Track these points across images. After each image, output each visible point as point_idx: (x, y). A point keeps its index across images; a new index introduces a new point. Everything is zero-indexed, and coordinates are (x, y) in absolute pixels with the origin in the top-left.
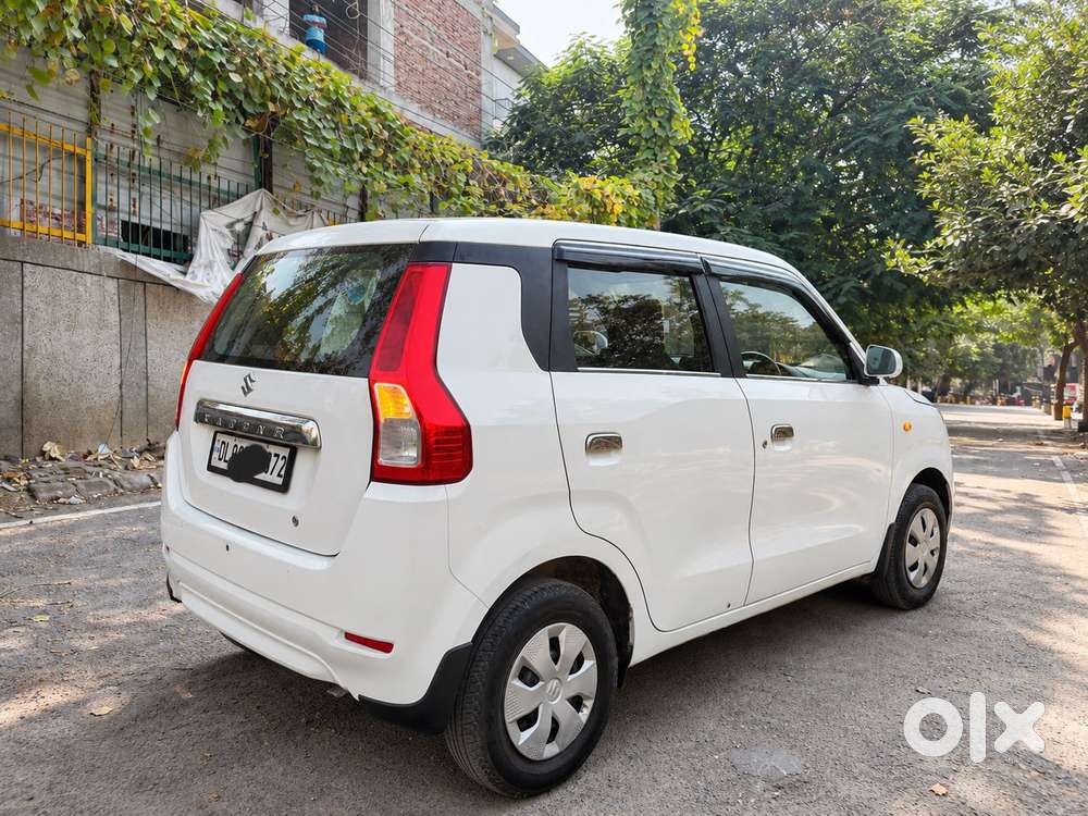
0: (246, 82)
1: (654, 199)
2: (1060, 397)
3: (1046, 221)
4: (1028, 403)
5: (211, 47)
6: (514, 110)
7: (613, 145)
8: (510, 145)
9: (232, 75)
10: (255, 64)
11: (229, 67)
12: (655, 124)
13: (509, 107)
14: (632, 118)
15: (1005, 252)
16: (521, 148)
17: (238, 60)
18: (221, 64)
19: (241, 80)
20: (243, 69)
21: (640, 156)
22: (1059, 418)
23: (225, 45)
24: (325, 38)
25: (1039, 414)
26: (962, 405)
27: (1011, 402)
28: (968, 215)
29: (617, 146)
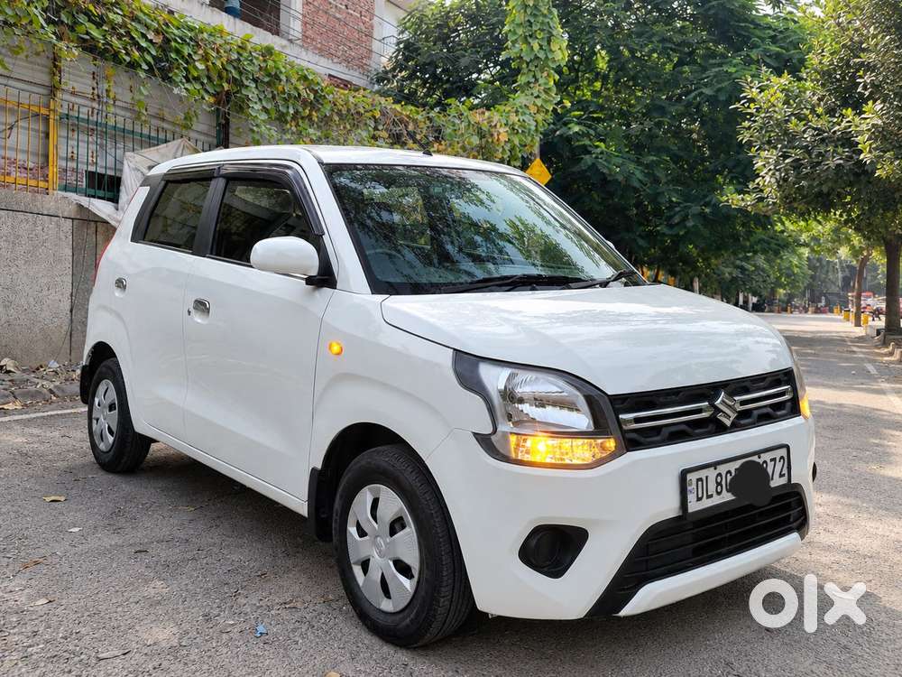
0: (208, 69)
1: (535, 123)
2: (858, 306)
3: (842, 162)
4: (831, 311)
5: (180, 41)
6: (398, 44)
7: (495, 67)
8: (394, 77)
9: (197, 64)
10: (214, 54)
11: (195, 58)
12: (536, 47)
13: (395, 41)
14: (514, 42)
15: (810, 186)
16: (404, 79)
17: (201, 52)
18: (190, 55)
19: (204, 68)
20: (205, 58)
21: (522, 79)
22: (858, 324)
23: (191, 39)
24: (241, 5)
25: (840, 321)
26: (784, 314)
27: (818, 311)
28: (780, 156)
29: (498, 68)
